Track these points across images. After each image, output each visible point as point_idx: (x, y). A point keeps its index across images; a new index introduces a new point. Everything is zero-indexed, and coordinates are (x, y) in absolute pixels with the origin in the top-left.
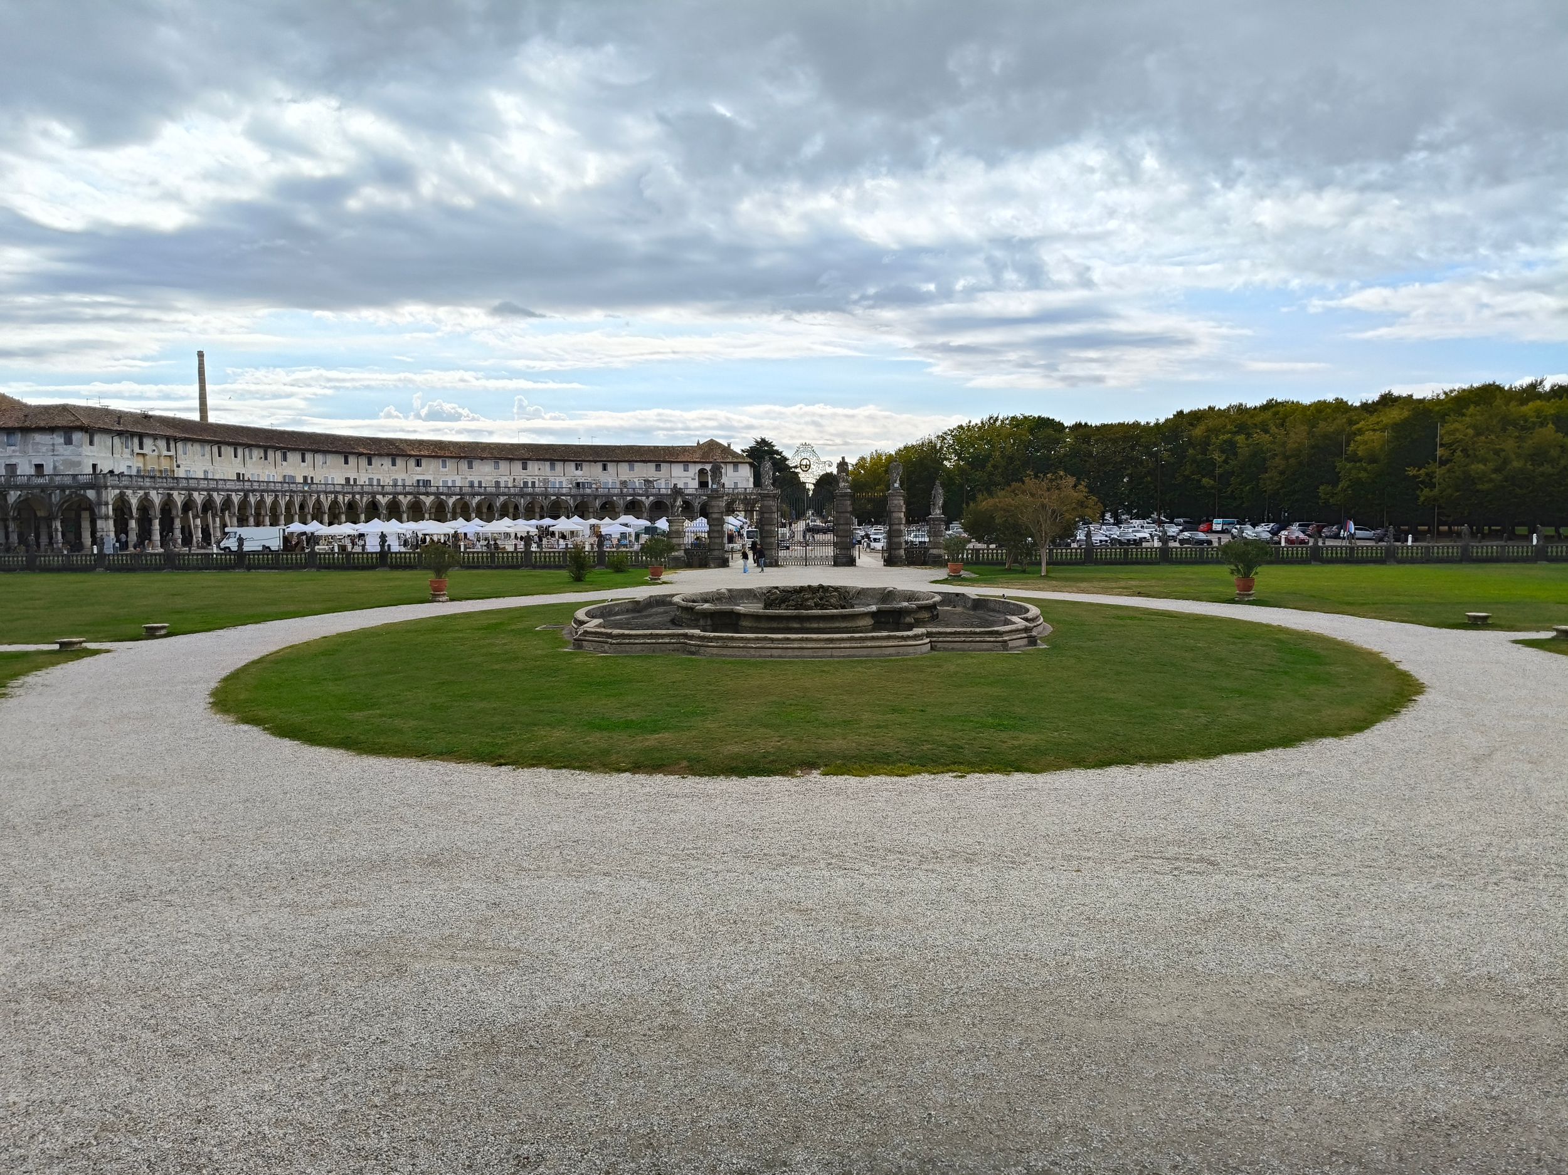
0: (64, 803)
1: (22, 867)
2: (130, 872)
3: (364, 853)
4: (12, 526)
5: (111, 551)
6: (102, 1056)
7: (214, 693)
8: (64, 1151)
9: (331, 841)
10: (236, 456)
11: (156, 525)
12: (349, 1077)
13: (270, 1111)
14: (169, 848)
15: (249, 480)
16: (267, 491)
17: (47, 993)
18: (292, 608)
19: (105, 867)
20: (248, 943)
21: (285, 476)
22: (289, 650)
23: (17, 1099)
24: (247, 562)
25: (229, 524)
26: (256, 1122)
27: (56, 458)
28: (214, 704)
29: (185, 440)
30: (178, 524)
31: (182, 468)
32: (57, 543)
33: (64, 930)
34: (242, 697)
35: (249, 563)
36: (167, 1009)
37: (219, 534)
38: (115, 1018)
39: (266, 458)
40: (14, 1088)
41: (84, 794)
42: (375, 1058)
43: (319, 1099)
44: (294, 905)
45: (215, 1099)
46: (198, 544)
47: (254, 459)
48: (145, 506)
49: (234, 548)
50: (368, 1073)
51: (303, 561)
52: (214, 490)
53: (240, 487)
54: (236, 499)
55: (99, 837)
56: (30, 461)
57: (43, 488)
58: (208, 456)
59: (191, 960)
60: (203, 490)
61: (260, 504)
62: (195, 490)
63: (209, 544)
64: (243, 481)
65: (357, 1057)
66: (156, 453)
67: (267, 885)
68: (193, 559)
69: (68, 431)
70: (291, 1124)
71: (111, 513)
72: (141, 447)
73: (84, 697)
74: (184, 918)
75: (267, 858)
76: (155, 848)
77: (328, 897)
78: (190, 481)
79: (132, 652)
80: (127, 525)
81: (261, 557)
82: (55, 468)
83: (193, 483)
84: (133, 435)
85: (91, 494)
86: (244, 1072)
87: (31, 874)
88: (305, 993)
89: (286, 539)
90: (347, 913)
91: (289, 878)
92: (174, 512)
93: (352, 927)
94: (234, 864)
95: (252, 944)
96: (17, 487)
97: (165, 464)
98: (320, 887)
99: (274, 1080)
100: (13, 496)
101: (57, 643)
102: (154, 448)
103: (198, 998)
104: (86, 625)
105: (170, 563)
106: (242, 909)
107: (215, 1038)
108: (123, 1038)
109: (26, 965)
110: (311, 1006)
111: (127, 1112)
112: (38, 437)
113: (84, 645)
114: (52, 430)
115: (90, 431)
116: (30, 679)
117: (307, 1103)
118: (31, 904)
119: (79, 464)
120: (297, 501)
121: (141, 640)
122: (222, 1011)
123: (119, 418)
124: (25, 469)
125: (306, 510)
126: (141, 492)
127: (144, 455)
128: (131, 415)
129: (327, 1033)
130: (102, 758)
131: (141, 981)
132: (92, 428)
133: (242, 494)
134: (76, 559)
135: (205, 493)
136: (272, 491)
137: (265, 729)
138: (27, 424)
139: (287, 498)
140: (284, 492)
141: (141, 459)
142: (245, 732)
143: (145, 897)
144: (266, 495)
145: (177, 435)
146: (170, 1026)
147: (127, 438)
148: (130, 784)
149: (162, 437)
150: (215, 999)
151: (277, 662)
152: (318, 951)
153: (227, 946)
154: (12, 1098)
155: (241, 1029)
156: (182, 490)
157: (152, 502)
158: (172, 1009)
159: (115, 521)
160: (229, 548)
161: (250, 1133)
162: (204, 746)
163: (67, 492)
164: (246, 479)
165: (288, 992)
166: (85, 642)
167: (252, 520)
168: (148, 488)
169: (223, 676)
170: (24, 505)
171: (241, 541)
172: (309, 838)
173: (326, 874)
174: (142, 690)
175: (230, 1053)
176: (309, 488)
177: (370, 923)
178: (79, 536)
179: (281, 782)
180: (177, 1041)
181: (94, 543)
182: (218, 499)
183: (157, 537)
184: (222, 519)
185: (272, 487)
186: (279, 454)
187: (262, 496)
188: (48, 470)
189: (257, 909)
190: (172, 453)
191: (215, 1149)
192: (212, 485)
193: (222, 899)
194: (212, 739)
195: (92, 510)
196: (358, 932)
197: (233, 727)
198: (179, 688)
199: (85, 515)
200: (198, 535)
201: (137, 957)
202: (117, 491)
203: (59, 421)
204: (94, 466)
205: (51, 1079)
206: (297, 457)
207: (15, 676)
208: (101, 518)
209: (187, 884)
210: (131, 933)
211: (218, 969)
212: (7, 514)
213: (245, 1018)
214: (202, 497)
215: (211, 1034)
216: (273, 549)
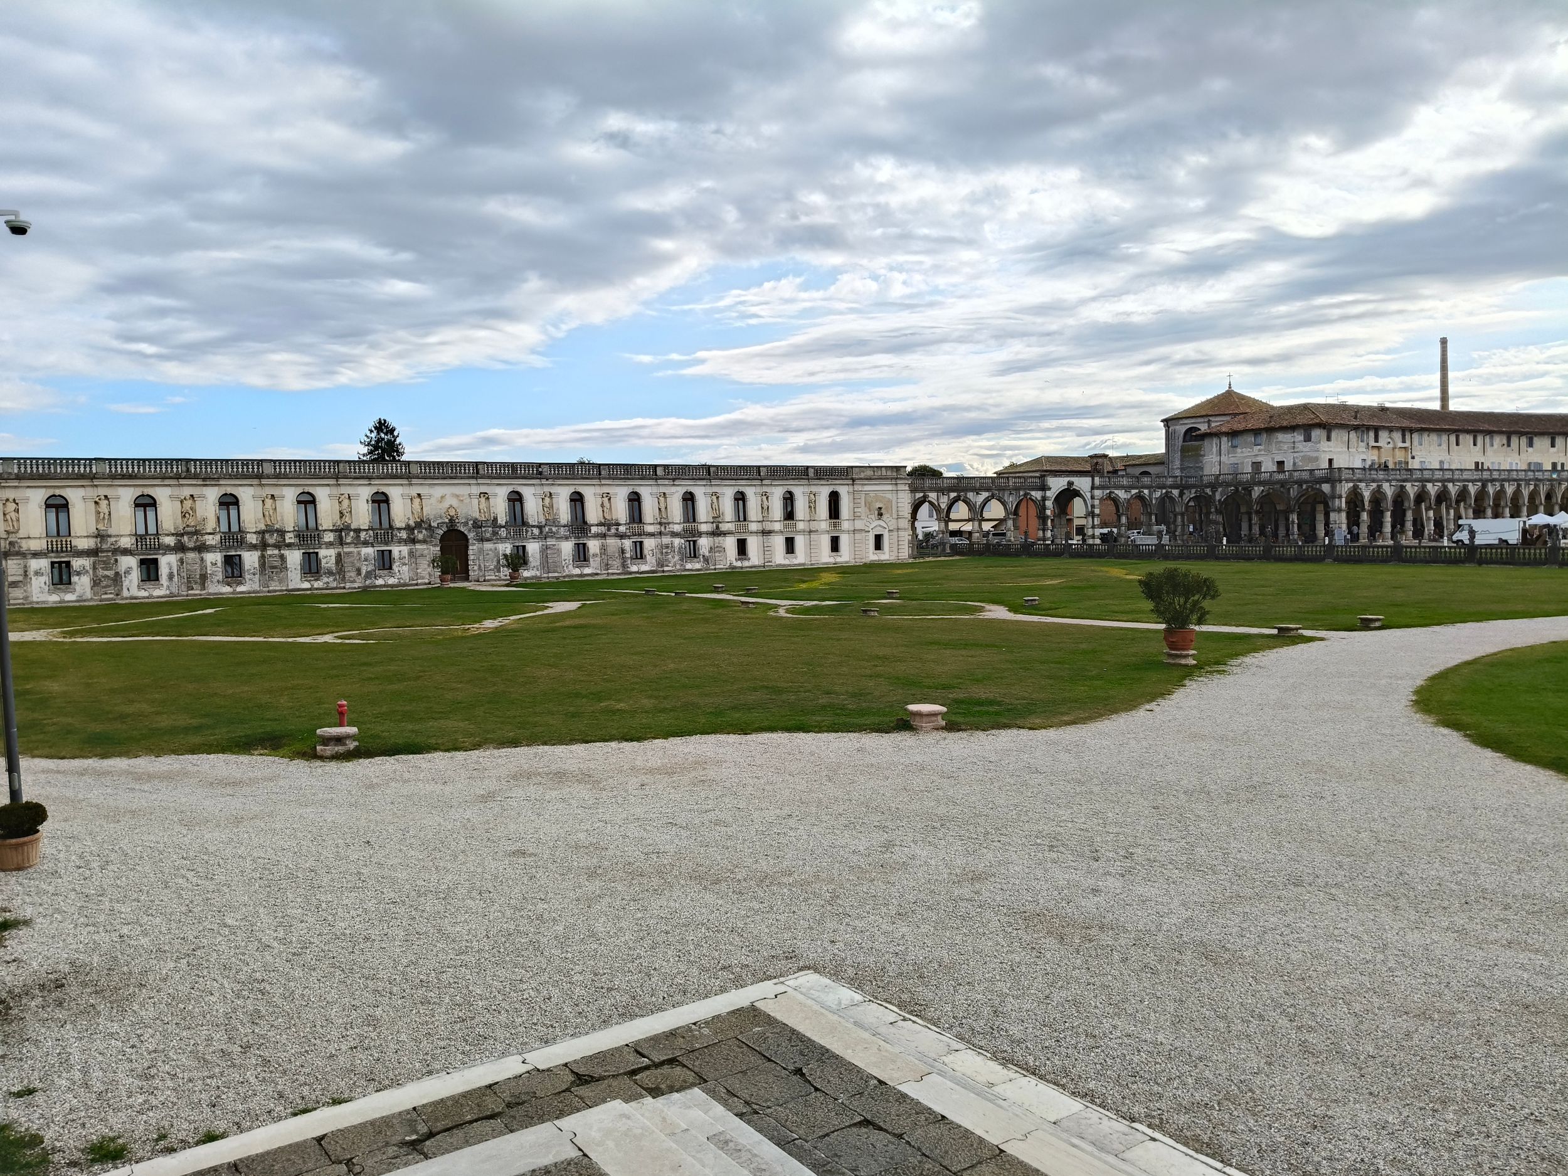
0: (1255, 778)
1: (1209, 831)
2: (1301, 856)
3: (1556, 894)
4: (1255, 519)
5: (1342, 543)
6: (1240, 1028)
7: (1418, 692)
8: (1190, 1104)
9: (1519, 871)
10: (1475, 444)
11: (1388, 518)
12: (1488, 1144)
13: (1389, 1145)
14: (1343, 841)
15: (1488, 469)
16: (1508, 481)
17: (1206, 953)
18: (1520, 607)
19: (1279, 847)
20: (1403, 959)
21: (1530, 464)
22: (1509, 653)
23: (1164, 1041)
24: (1478, 556)
25: (1464, 515)
26: (1372, 1152)
27: (1296, 455)
28: (1416, 702)
29: (1421, 430)
30: (1409, 516)
31: (1417, 460)
32: (1293, 534)
33: (1232, 897)
34: (1446, 698)
35: (1481, 557)
36: (1308, 1002)
37: (1452, 527)
38: (1258, 995)
39: (1509, 445)
40: (1163, 1029)
41: (1274, 774)
42: (1524, 1134)
43: (1446, 1156)
44: (1462, 932)
45: (1336, 1110)
46: (1429, 536)
47: (1496, 446)
48: (1378, 498)
49: (1467, 542)
50: (1513, 1149)
51: (1543, 556)
52: (1449, 480)
53: (1477, 477)
54: (1473, 489)
55: (1280, 816)
56: (1273, 459)
57: (1283, 483)
58: (1445, 446)
59: (1342, 961)
60: (1437, 481)
61: (1500, 494)
62: (1429, 481)
63: (1442, 537)
64: (1482, 470)
65: (1502, 1127)
66: (1391, 446)
67: (1437, 902)
68: (1420, 552)
69: (1307, 429)
70: (1410, 1170)
71: (1344, 505)
72: (1376, 440)
73: (1292, 681)
74: (1344, 916)
75: (1442, 874)
76: (1330, 839)
77: (1503, 933)
78: (1425, 472)
79: (1344, 641)
80: (1359, 517)
81: (1494, 551)
82: (1294, 464)
83: (1427, 475)
84: (1368, 428)
85: (1326, 488)
86: (1371, 1094)
87: (1214, 839)
88: (1455, 1032)
89: (1525, 531)
90: (1523, 957)
91: (1463, 901)
92: (1406, 504)
93: (1526, 976)
94: (1405, 873)
95: (1408, 963)
96: (1260, 483)
97: (1400, 456)
98: (1498, 920)
99: (1400, 1114)
100: (1257, 491)
101: (1275, 628)
102: (1389, 440)
103: (1340, 1001)
104: (1307, 612)
105: (1397, 555)
106: (1406, 922)
107: (1348, 1047)
108: (1261, 1017)
109: (1194, 921)
110: (1459, 1048)
111: (1251, 1090)
112: (1280, 436)
113: (1300, 631)
114: (1292, 428)
115: (1328, 428)
116: (1247, 660)
117: (1432, 1153)
118: (1209, 866)
119: (1317, 459)
120: (1543, 490)
121: (1355, 630)
122: (1361, 1022)
123: (1356, 412)
124: (1268, 466)
125: (1554, 500)
126: (1374, 485)
127: (1379, 448)
128: (1369, 408)
129: (1470, 1085)
130: (1297, 742)
131: (1289, 967)
132: (1329, 424)
133: (1480, 484)
134: (1309, 550)
135: (1440, 484)
136: (1515, 480)
137: (1466, 736)
138: (1272, 424)
139: (1532, 487)
140: (1528, 482)
141: (1376, 452)
142: (1444, 735)
143: (1310, 885)
144: (1506, 484)
145: (1413, 425)
146: (1307, 1020)
147: (1363, 431)
148: (1318, 771)
149: (1398, 429)
150: (1357, 1007)
151: (1492, 665)
152: (1479, 989)
153: (1380, 957)
154: (1160, 1038)
155: (1377, 1047)
156: (1415, 481)
157: (1384, 494)
158: (1312, 1004)
159: (1348, 514)
160: (1462, 541)
161: (1362, 1160)
162: (1398, 744)
163: (1304, 487)
164: (1486, 468)
165: (1436, 1024)
166: (1300, 628)
167: (1489, 512)
168: (1381, 481)
169: (1430, 675)
170: (1265, 499)
171: (1472, 533)
172: (1494, 863)
173: (1507, 907)
174: (1347, 680)
175: (1361, 1069)
176: (1558, 476)
177: (1550, 977)
178: (1313, 528)
179: (1474, 795)
180: (1311, 1038)
181: (1326, 535)
182: (1453, 489)
183: (1387, 528)
184: (1457, 511)
185: (1514, 475)
186: (1524, 440)
187: (1502, 486)
188: (1288, 466)
189: (1421, 926)
190: (1407, 444)
191: (1324, 1162)
192: (1446, 475)
193: (1387, 906)
194: (1408, 738)
195: (1326, 503)
196: (1531, 982)
197: (1432, 729)
198: (1383, 682)
199: (1320, 508)
200: (1430, 527)
201: (1291, 942)
202: (1351, 485)
203: (1300, 420)
204: (1331, 461)
205: (1193, 1033)
206: (1547, 441)
207: (1237, 655)
208: (1334, 510)
209: (1354, 882)
210: (1289, 919)
211: (1367, 978)
212: (1251, 508)
213: (1383, 1037)
214: (1436, 488)
215: (1346, 1042)
216: (1510, 542)
